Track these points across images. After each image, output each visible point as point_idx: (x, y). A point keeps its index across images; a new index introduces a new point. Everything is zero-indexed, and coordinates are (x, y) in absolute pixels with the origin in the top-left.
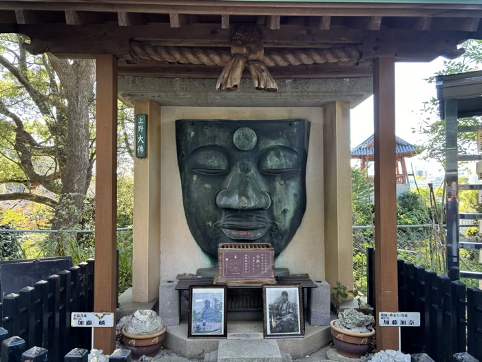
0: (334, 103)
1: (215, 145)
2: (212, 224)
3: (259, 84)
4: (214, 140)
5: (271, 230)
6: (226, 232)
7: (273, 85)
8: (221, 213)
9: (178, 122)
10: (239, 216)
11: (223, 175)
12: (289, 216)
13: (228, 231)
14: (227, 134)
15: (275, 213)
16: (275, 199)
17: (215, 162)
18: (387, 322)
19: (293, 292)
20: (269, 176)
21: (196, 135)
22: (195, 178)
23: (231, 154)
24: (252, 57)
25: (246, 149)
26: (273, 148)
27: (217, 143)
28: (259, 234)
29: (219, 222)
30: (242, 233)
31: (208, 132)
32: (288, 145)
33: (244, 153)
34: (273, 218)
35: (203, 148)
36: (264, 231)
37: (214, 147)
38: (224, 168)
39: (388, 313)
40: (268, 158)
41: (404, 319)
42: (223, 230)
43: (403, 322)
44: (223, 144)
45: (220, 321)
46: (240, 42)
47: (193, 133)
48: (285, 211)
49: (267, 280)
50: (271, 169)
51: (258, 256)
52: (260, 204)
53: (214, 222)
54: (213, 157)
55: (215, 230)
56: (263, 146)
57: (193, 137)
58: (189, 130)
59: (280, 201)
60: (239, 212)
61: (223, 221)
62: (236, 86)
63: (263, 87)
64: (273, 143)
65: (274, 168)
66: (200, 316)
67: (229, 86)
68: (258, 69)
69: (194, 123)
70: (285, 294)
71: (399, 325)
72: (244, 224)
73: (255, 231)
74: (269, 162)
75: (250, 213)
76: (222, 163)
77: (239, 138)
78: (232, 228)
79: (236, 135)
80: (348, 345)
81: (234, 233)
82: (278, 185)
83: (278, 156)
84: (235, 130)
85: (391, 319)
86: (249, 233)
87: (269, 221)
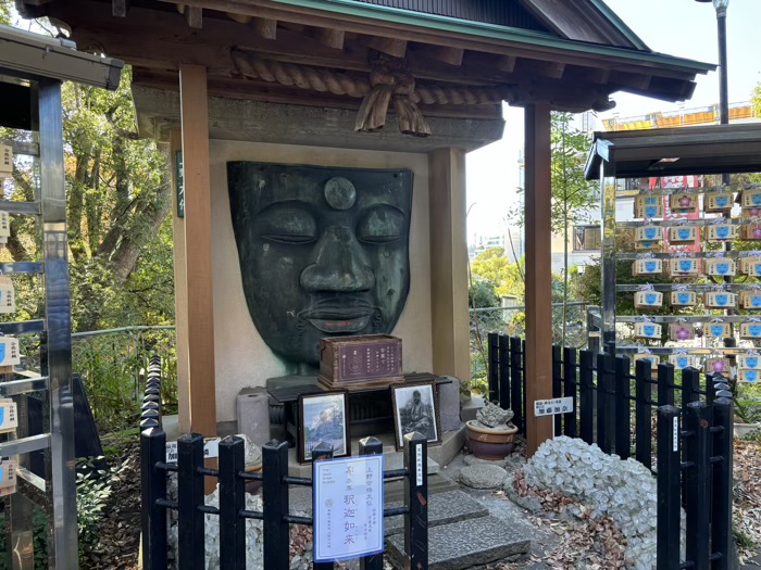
0: (448, 150)
1: (298, 201)
2: (296, 314)
3: (411, 127)
4: (297, 194)
5: (374, 318)
6: (317, 323)
7: (427, 130)
8: (308, 298)
9: (230, 165)
10: (337, 301)
11: (309, 243)
12: (396, 298)
13: (320, 321)
14: (315, 185)
15: (379, 296)
16: (380, 277)
17: (299, 225)
18: (542, 411)
19: (426, 391)
20: (371, 244)
21: (269, 185)
22: (266, 248)
23: (321, 213)
24: (401, 90)
25: (343, 208)
26: (375, 208)
27: (301, 198)
28: (361, 324)
29: (305, 310)
30: (340, 324)
31: (286, 181)
32: (394, 204)
33: (340, 213)
34: (376, 302)
35: (280, 205)
36: (367, 319)
37: (296, 204)
38: (311, 234)
39: (543, 401)
40: (370, 222)
41: (557, 405)
42: (311, 321)
43: (557, 409)
44: (309, 199)
45: (341, 437)
46: (385, 69)
47: (262, 183)
48: (391, 293)
49: (395, 379)
50: (374, 236)
51: (383, 350)
52: (367, 283)
53: (298, 310)
54: (296, 219)
55: (300, 322)
56: (363, 205)
57: (264, 188)
58: (255, 177)
59: (385, 280)
60: (337, 295)
61: (311, 308)
62: (381, 127)
63: (414, 130)
64: (375, 201)
65: (378, 234)
66: (314, 434)
67: (372, 126)
68: (407, 106)
69: (264, 168)
70: (417, 394)
71: (553, 413)
72: (343, 311)
73: (356, 320)
74: (371, 227)
75: (351, 297)
76: (309, 227)
77: (333, 191)
78: (326, 318)
79: (328, 188)
80: (493, 446)
81: (329, 324)
82: (382, 257)
83: (382, 218)
84: (327, 181)
85: (546, 407)
86: (349, 323)
87: (372, 306)
